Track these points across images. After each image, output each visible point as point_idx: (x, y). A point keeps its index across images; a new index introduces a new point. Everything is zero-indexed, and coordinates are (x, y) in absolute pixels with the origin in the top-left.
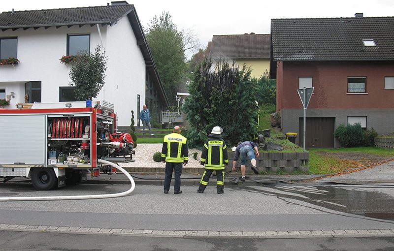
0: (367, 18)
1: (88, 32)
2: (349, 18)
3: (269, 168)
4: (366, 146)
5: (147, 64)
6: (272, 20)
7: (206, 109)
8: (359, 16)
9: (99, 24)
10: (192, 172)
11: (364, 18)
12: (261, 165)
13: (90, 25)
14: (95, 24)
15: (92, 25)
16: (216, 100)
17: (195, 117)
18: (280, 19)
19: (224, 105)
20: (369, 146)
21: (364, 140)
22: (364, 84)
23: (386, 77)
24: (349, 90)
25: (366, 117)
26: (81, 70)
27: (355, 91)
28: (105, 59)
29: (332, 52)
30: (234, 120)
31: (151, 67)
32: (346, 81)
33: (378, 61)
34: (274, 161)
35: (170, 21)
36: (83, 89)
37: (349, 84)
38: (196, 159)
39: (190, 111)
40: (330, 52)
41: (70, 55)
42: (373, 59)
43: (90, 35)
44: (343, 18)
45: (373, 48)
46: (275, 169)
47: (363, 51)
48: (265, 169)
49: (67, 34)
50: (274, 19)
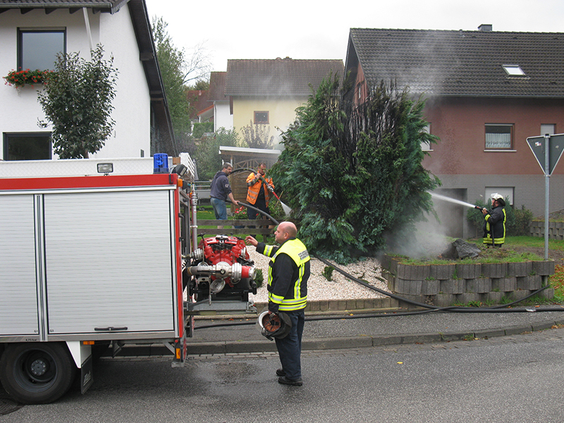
0: (498, 32)
1: (61, 24)
2: (472, 32)
3: (483, 294)
4: (517, 235)
5: (152, 96)
6: (351, 29)
7: (347, 177)
8: (486, 29)
9: (88, 7)
10: (333, 309)
11: (494, 32)
12: (469, 289)
13: (68, 10)
14: (80, 8)
15: (73, 10)
16: (368, 157)
17: (322, 193)
18: (364, 29)
19: (382, 170)
20: (521, 234)
21: (515, 226)
22: (508, 135)
23: (542, 124)
24: (488, 146)
25: (514, 188)
26: (68, 95)
27: (496, 146)
28: (112, 74)
29: (461, 82)
30: (395, 197)
31: (160, 102)
32: (483, 129)
33: (534, 99)
34: (493, 280)
35: (165, 32)
36: (73, 134)
37: (488, 135)
38: (330, 280)
39: (307, 180)
40: (458, 82)
41: (24, 69)
42: (526, 95)
43: (64, 31)
44: (463, 32)
45: (522, 78)
46: (496, 296)
47: (508, 83)
48: (478, 297)
49: (18, 28)
50: (355, 29)
